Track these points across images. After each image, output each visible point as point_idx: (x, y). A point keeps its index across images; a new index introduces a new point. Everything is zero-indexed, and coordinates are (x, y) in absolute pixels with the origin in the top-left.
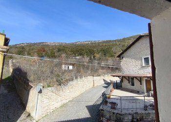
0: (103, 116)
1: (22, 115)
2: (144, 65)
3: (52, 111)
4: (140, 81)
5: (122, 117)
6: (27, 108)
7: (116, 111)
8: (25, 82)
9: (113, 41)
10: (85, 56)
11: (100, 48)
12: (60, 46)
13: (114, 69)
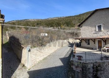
0: (73, 65)
1: (19, 66)
2: (97, 30)
3: (38, 62)
4: (94, 42)
5: (86, 65)
6: (22, 61)
7: (82, 62)
8: (18, 45)
9: (73, 16)
10: (55, 27)
11: (64, 22)
12: (38, 21)
13: (75, 35)
